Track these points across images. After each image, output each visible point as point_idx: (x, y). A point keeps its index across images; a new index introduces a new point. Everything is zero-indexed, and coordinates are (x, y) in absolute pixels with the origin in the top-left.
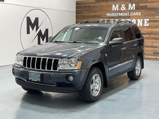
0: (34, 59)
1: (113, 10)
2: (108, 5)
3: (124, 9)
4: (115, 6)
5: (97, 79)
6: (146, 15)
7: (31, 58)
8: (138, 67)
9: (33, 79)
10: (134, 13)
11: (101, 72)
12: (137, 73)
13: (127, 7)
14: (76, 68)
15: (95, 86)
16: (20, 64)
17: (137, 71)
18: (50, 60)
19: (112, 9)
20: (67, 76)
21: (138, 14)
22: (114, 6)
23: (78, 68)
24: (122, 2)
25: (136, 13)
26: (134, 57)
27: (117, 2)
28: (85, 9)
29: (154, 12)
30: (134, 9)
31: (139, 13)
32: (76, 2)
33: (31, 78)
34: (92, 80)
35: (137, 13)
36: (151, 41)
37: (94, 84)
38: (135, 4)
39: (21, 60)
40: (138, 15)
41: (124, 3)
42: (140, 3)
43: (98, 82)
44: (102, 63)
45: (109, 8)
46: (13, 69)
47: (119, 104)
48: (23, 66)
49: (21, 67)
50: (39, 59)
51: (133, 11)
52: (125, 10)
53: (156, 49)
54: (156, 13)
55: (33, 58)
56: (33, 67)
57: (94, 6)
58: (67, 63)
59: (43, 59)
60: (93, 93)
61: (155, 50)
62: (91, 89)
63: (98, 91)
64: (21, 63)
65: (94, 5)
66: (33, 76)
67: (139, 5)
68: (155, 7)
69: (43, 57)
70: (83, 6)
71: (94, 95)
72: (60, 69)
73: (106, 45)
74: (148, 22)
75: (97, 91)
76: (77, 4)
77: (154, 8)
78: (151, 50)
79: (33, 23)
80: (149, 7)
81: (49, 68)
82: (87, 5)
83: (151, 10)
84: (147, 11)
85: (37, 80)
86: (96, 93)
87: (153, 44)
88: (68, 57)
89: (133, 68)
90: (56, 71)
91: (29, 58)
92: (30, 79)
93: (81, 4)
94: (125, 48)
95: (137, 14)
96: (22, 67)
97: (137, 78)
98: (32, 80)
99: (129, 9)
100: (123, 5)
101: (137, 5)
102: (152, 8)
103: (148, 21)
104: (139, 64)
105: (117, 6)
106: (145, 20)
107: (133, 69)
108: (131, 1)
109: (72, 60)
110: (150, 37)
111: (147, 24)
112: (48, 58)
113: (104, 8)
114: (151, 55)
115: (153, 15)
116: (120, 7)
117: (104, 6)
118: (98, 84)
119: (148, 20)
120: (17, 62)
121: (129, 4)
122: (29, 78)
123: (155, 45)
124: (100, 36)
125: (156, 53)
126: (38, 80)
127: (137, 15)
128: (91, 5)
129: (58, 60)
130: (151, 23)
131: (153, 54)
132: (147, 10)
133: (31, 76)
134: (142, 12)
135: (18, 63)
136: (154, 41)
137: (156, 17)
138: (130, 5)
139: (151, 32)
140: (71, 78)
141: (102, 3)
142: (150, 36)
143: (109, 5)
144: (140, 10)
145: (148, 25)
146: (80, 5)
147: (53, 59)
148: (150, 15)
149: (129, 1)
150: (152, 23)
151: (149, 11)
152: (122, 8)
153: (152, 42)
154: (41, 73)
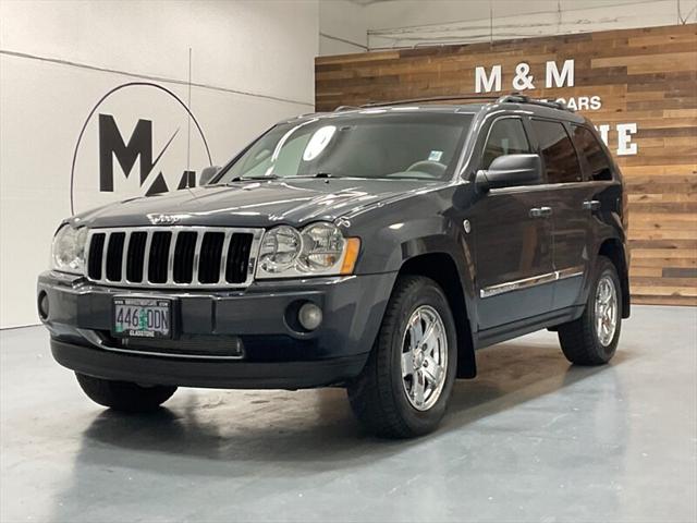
0: (139, 239)
1: (478, 90)
2: (457, 69)
3: (528, 84)
4: (488, 71)
5: (430, 331)
6: (624, 108)
7: (124, 234)
8: (605, 309)
9: (133, 328)
10: (572, 100)
11: (444, 302)
12: (603, 332)
13: (538, 74)
14: (336, 269)
15: (419, 364)
16: (72, 271)
17: (600, 321)
18: (213, 241)
19: (474, 85)
20: (294, 308)
21: (590, 104)
22: (480, 72)
23: (343, 266)
24: (516, 55)
25: (580, 99)
26: (585, 255)
27: (496, 57)
28: (355, 90)
29: (660, 95)
30: (571, 83)
31: (592, 102)
32: (316, 59)
33: (126, 326)
34: (408, 331)
35: (583, 101)
36: (648, 218)
37: (417, 352)
38: (572, 61)
39: (80, 253)
40: (587, 108)
41: (525, 59)
42: (597, 55)
43: (433, 344)
44: (451, 258)
45: (461, 82)
46: (42, 295)
47: (536, 441)
48: (86, 275)
49: (76, 282)
50: (162, 239)
51: (565, 90)
52: (531, 87)
53: (673, 254)
54: (666, 96)
55: (134, 234)
56: (135, 275)
57: (397, 77)
58: (293, 249)
59: (181, 234)
60: (412, 396)
61: (667, 259)
62: (404, 375)
63: (433, 388)
64: (79, 266)
65: (392, 71)
66: (134, 317)
67: (589, 63)
68: (659, 69)
69: (181, 228)
70: (348, 80)
71: (418, 404)
72: (261, 277)
73: (463, 185)
74: (633, 136)
75: (429, 391)
76: (318, 69)
77: (659, 76)
78: (650, 260)
79: (126, 145)
80: (637, 73)
81: (209, 275)
82: (365, 72)
83: (642, 84)
84: (629, 91)
85: (156, 333)
86: (426, 395)
87: (658, 232)
88: (294, 220)
89: (582, 308)
90: (242, 285)
91: (117, 239)
92: (120, 327)
93: (337, 67)
94: (546, 208)
95: (586, 104)
96: (84, 279)
97: (602, 355)
98: (131, 334)
99: (549, 85)
100: (523, 69)
101: (582, 66)
102: (649, 75)
103: (634, 131)
104: (607, 294)
105: (497, 71)
106: (621, 128)
107: (585, 311)
108: (554, 51)
109: (316, 235)
110: (642, 201)
111: (628, 147)
112: (202, 230)
113: (439, 85)
114: (655, 282)
115: (656, 106)
116: (507, 76)
117: (436, 73)
118: (432, 354)
119: (633, 128)
120: (60, 261)
121: (548, 63)
122: (118, 324)
123: (667, 235)
124: (436, 150)
125: (672, 274)
126: (160, 329)
127: (583, 106)
128: (381, 71)
129: (250, 237)
130: (645, 143)
131: (663, 276)
132: (626, 85)
133: (125, 312)
134: (603, 96)
135: (62, 266)
136: (661, 218)
137: (666, 113)
138: (551, 66)
139: (651, 181)
140: (313, 317)
141: (429, 61)
142: (643, 198)
143: (459, 71)
144: (596, 88)
145: (633, 150)
146: (332, 75)
147: (229, 232)
148: (641, 107)
149: (548, 49)
150: (653, 142)
151: (634, 91)
152: (516, 80)
153: (657, 226)
154: (173, 296)
